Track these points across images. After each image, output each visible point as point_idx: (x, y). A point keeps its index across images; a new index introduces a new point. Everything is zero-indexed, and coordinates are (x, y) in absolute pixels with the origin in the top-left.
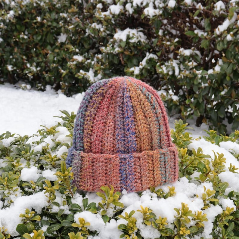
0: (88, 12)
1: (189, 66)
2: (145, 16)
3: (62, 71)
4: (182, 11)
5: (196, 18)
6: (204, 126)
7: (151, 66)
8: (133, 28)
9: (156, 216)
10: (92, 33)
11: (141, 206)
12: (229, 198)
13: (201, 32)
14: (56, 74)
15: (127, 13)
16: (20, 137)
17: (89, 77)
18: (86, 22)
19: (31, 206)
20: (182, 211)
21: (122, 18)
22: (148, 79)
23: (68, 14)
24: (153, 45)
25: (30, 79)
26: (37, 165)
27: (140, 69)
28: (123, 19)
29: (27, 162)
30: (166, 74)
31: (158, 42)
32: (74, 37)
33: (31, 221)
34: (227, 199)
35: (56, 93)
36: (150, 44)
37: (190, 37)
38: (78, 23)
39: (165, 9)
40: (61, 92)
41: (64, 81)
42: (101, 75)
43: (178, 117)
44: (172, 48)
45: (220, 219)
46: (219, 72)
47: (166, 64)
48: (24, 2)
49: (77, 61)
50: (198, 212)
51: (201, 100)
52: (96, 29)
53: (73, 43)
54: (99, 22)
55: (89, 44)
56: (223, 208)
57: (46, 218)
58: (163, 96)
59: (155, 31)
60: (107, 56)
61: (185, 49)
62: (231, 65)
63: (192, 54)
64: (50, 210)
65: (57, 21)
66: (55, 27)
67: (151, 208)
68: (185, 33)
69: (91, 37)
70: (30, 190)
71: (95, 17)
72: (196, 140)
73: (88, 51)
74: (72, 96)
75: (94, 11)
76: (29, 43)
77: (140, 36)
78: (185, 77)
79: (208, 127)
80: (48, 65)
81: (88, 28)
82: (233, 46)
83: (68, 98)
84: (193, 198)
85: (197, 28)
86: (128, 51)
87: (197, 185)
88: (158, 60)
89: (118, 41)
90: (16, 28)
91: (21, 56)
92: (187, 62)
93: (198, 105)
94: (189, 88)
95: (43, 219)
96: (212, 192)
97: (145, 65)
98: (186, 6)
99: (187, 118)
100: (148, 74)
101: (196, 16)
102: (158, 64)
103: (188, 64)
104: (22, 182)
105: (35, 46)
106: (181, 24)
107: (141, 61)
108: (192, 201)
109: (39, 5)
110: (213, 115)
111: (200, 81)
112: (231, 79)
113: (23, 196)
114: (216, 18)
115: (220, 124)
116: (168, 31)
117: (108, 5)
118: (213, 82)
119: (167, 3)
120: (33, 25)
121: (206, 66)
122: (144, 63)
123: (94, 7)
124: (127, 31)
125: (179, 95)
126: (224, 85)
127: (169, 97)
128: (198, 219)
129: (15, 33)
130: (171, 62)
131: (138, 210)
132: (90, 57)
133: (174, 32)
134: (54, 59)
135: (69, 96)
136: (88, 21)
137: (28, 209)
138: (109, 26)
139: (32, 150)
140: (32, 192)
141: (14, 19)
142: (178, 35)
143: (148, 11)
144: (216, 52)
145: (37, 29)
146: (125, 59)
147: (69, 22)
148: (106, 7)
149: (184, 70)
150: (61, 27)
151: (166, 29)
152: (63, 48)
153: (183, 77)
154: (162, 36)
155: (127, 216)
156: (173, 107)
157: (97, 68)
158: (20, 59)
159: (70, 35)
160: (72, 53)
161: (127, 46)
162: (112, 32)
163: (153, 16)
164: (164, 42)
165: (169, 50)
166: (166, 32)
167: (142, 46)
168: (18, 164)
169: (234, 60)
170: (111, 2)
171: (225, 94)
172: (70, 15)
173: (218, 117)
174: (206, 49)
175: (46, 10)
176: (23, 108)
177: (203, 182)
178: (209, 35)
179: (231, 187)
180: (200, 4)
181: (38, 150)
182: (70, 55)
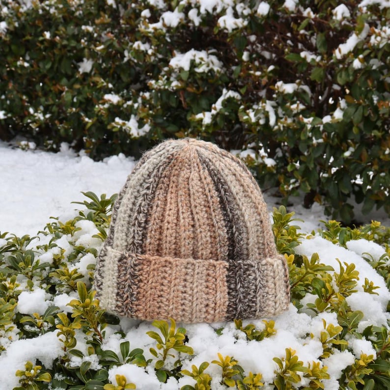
0: (128, 23)
1: (292, 111)
2: (220, 29)
3: (87, 119)
4: (279, 22)
5: (302, 32)
6: (316, 206)
7: (230, 111)
8: (200, 49)
9: (244, 371)
10: (134, 58)
11: (218, 354)
12: (364, 338)
13: (311, 55)
14: (76, 125)
15: (191, 24)
16: (16, 239)
17: (130, 129)
18: (125, 40)
19: (35, 357)
20: (287, 362)
21: (182, 33)
22: (225, 131)
23: (94, 27)
24: (233, 76)
25: (35, 133)
26: (44, 286)
27: (213, 115)
28: (184, 34)
29: (28, 281)
30: (254, 123)
31: (241, 71)
32: (106, 64)
33: (35, 381)
34: (361, 339)
35: (76, 154)
36: (228, 75)
37: (293, 64)
38: (111, 41)
39: (252, 17)
40: (85, 154)
41: (89, 135)
42: (150, 125)
43: (274, 193)
44: (265, 80)
45: (351, 373)
46: (340, 121)
47: (255, 107)
48: (23, 8)
49: (111, 102)
50: (314, 363)
51: (311, 166)
52: (141, 51)
53: (104, 74)
54: (144, 39)
55: (130, 75)
56: (354, 355)
57: (61, 376)
58: (250, 159)
59: (236, 54)
60: (159, 95)
61: (286, 82)
62: (361, 109)
63: (296, 90)
64: (66, 364)
65: (77, 38)
66: (75, 48)
67: (235, 358)
68: (286, 57)
69: (132, 64)
70: (33, 329)
71: (139, 31)
72: (308, 238)
73: (127, 88)
74: (102, 160)
75: (137, 22)
76: (31, 74)
77: (212, 63)
78: (286, 128)
79: (324, 209)
80: (62, 110)
81: (127, 49)
82: (363, 79)
83: (96, 163)
84: (305, 339)
85: (304, 48)
86: (193, 86)
87: (312, 317)
88: (241, 101)
89: (176, 70)
90: (10, 50)
91: (19, 95)
92: (288, 104)
93: (306, 173)
94: (292, 146)
95: (55, 378)
96: (336, 329)
97: (221, 109)
98: (287, 13)
99: (290, 195)
100: (226, 124)
101: (303, 29)
102: (242, 107)
103: (290, 106)
104: (19, 315)
105: (43, 78)
106: (279, 42)
107: (215, 103)
108: (304, 345)
109: (48, 12)
110: (331, 189)
111: (310, 134)
112: (361, 131)
113: (21, 340)
114: (336, 32)
115: (343, 203)
116: (257, 53)
117: (159, 11)
118: (332, 136)
119: (255, 8)
120: (39, 44)
121: (320, 110)
122: (218, 105)
123: (137, 15)
124: (191, 54)
125: (275, 157)
126: (349, 141)
127: (260, 160)
128: (314, 375)
129: (9, 59)
130: (262, 103)
131: (214, 362)
132: (132, 97)
133: (267, 55)
134: (73, 99)
135: (98, 161)
136: (127, 38)
137: (30, 362)
138: (162, 45)
139: (36, 260)
140: (37, 333)
141: (8, 36)
142: (273, 60)
143: (225, 21)
144: (336, 87)
145: (45, 51)
146: (188, 100)
147: (96, 40)
148: (157, 15)
149: (284, 117)
150: (84, 48)
151: (253, 50)
152: (87, 82)
153: (282, 129)
154: (248, 62)
155: (195, 371)
156: (267, 177)
157: (142, 115)
158: (17, 100)
159: (98, 62)
160: (102, 90)
161: (192, 78)
162: (167, 56)
163: (233, 30)
164: (252, 72)
165: (259, 84)
166: (254, 56)
167: (215, 78)
168: (13, 284)
169: (366, 100)
170: (165, 8)
171: (350, 156)
172: (98, 29)
173: (340, 193)
174: (319, 83)
175: (59, 21)
176: (23, 179)
177: (321, 312)
178: (325, 60)
179: (369, 320)
180: (309, 10)
181: (45, 260)
182: (99, 93)
